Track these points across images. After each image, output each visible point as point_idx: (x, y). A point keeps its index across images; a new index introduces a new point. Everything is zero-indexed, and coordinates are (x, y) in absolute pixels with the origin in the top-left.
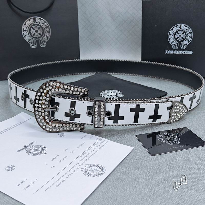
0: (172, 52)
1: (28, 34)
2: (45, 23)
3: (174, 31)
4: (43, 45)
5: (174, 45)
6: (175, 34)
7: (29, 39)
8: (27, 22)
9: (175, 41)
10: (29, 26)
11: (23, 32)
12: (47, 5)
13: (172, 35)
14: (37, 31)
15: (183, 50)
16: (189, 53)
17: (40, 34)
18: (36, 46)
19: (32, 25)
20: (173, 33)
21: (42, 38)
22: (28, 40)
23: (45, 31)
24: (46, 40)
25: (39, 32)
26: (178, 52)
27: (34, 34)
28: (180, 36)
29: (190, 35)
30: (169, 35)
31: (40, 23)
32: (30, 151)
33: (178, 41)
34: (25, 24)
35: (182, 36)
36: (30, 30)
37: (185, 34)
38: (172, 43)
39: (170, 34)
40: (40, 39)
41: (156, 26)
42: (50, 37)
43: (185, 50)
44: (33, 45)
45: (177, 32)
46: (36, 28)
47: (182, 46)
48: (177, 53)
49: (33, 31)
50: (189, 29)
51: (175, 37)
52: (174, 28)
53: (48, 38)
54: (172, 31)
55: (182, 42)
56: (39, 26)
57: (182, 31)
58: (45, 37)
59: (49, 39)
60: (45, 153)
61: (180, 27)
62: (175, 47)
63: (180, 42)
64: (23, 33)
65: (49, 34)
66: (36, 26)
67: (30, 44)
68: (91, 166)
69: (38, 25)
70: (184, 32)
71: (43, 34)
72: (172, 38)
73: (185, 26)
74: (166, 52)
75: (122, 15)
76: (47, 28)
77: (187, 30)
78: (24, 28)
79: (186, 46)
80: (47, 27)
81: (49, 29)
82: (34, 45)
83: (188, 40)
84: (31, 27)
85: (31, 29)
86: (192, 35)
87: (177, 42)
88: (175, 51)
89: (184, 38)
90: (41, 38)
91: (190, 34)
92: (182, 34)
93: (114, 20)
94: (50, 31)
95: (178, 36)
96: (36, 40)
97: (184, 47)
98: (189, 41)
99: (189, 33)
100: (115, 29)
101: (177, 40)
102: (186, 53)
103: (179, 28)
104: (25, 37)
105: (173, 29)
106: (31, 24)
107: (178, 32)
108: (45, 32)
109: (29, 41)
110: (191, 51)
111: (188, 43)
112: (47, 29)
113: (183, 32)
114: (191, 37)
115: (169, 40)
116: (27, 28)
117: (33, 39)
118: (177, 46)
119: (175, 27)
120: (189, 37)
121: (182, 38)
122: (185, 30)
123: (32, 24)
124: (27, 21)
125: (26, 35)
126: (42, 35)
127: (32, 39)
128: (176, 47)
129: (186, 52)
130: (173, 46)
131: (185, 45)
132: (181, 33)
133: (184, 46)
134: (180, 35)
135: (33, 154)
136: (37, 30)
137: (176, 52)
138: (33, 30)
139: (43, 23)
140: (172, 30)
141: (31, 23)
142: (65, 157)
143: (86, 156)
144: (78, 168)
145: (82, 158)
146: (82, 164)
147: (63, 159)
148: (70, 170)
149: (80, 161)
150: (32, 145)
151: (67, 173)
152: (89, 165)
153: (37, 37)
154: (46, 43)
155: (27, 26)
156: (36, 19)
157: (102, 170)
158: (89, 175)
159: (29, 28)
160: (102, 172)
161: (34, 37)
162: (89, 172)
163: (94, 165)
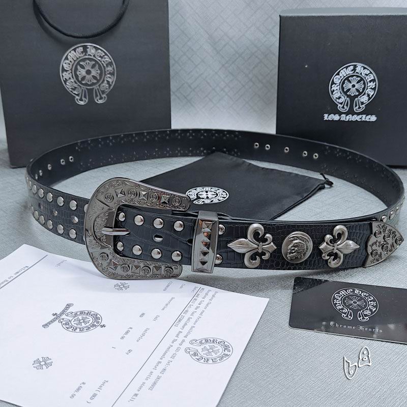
0: (336, 117)
1: (71, 78)
2: (106, 57)
3: (342, 78)
4: (101, 98)
5: (341, 103)
6: (344, 83)
7: (73, 88)
8: (70, 54)
9: (343, 97)
10: (75, 61)
11: (62, 72)
12: (109, 22)
13: (337, 85)
14: (88, 72)
15: (358, 114)
16: (370, 120)
17: (94, 77)
18: (87, 101)
19: (79, 60)
20: (340, 81)
21: (99, 86)
22: (71, 89)
23: (105, 72)
24: (107, 90)
25: (94, 73)
26: (348, 117)
27: (84, 78)
28: (354, 86)
29: (372, 85)
30: (332, 85)
31: (96, 56)
32: (70, 324)
33: (348, 96)
34: (67, 58)
35: (357, 86)
36: (76, 69)
37: (362, 82)
38: (337, 100)
39: (333, 83)
40: (96, 87)
41: (306, 66)
42: (114, 83)
43: (362, 114)
44: (81, 100)
45: (347, 79)
46: (88, 65)
47: (356, 106)
48: (346, 119)
49: (82, 72)
50: (371, 73)
51: (343, 89)
52: (341, 71)
53: (110, 86)
54: (337, 76)
55: (356, 99)
56: (93, 63)
57: (358, 76)
58: (104, 84)
59: (112, 87)
60: (102, 326)
61: (354, 70)
62: (343, 107)
63: (352, 98)
64: (63, 76)
65: (112, 78)
66: (88, 61)
67: (75, 97)
69: (90, 60)
70: (362, 79)
71: (101, 78)
72: (337, 91)
73: (362, 68)
74: (326, 117)
75: (233, 42)
76: (109, 66)
77: (367, 75)
78: (64, 65)
79: (364, 106)
80: (110, 64)
81: (114, 69)
82: (83, 99)
83: (368, 95)
84: (78, 63)
85: (79, 67)
86: (376, 84)
87: (348, 99)
88: (343, 115)
89: (361, 91)
90: (98, 85)
91: (372, 83)
92: (357, 83)
93: (218, 52)
94: (114, 72)
95: (350, 86)
96: (87, 89)
97: (359, 108)
98: (370, 96)
99: (370, 81)
100: (220, 69)
101: (348, 93)
102: (363, 119)
103: (352, 70)
104: (66, 84)
105: (340, 73)
106: (77, 59)
108: (105, 75)
109: (73, 91)
110: (374, 116)
111: (369, 100)
112: (110, 69)
113: (359, 79)
114: (374, 89)
115: (332, 94)
116: (71, 66)
117: (80, 87)
118: (347, 105)
119: (345, 69)
120: (371, 88)
121: (357, 90)
122: (363, 75)
123: (80, 57)
124: (70, 52)
125: (68, 79)
126: (98, 80)
127: (78, 87)
128: (345, 107)
129: (365, 118)
130: (339, 105)
131: (362, 103)
132: (354, 81)
133: (361, 106)
134: (352, 84)
135: (78, 330)
136: (90, 69)
137: (344, 118)
138: (82, 69)
139: (100, 57)
140: (338, 74)
141: (78, 55)
142: (146, 330)
143: (186, 324)
144: (178, 350)
145: (178, 329)
146: (183, 341)
147: (143, 335)
148: (165, 354)
149: (177, 336)
150: (68, 311)
151: (160, 360)
152: (198, 342)
153: (89, 83)
154: (107, 95)
155: (71, 61)
156: (88, 48)
157: (226, 348)
158: (203, 359)
159: (74, 66)
160: (226, 352)
161: (83, 82)
162: (202, 354)
163: (207, 341)
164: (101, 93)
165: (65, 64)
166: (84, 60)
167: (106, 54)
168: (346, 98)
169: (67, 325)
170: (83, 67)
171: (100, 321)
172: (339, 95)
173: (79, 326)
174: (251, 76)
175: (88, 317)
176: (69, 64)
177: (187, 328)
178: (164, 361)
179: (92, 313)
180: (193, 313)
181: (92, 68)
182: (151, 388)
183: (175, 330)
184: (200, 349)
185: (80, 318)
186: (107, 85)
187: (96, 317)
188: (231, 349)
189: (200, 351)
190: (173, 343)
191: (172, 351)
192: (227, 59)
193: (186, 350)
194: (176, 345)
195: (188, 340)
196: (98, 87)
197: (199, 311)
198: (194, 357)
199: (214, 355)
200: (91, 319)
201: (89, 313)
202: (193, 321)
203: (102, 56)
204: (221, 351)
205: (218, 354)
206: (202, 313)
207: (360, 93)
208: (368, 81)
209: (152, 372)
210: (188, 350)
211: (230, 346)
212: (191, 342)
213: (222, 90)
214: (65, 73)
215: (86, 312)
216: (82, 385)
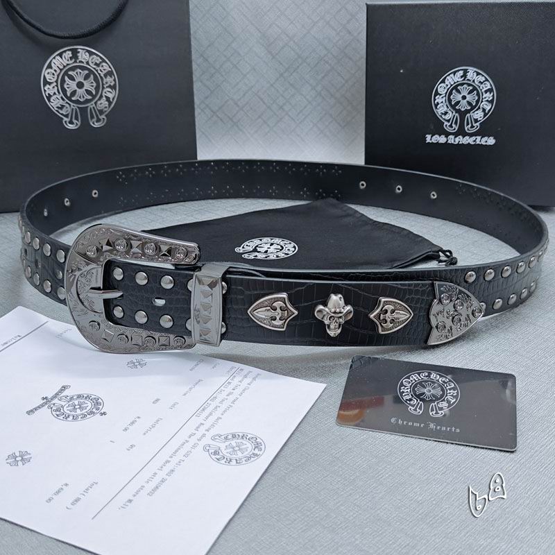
0: (442, 139)
1: (57, 93)
2: (104, 64)
3: (449, 86)
4: (98, 120)
5: (448, 121)
6: (451, 93)
7: (60, 106)
8: (54, 61)
9: (450, 112)
10: (61, 70)
11: (44, 86)
13: (442, 96)
14: (80, 85)
15: (471, 135)
16: (487, 144)
17: (88, 92)
18: (79, 124)
19: (67, 68)
20: (446, 90)
21: (95, 103)
22: (58, 107)
23: (103, 84)
24: (106, 109)
25: (87, 86)
27: (74, 93)
28: (464, 98)
29: (488, 96)
30: (435, 96)
31: (90, 63)
32: (62, 411)
33: (458, 111)
34: (50, 67)
36: (63, 81)
37: (475, 92)
38: (443, 116)
39: (437, 94)
40: (91, 105)
41: (402, 71)
42: (115, 99)
43: (476, 136)
44: (71, 122)
45: (456, 88)
46: (79, 76)
47: (468, 124)
48: (454, 141)
49: (71, 85)
50: (487, 80)
51: (450, 101)
52: (448, 77)
53: (110, 103)
54: (442, 85)
55: (468, 115)
56: (87, 72)
57: (469, 85)
58: (102, 101)
59: (112, 105)
60: (102, 414)
61: (464, 76)
62: (451, 126)
63: (463, 114)
64: (45, 91)
65: (113, 93)
66: (79, 70)
67: (62, 119)
68: (226, 438)
69: (83, 68)
70: (475, 89)
71: (97, 93)
72: (442, 104)
73: (475, 74)
74: (429, 139)
76: (109, 77)
77: (481, 83)
78: (47, 76)
79: (478, 124)
80: (110, 74)
81: (115, 80)
82: (75, 121)
83: (484, 110)
84: (66, 73)
85: (66, 78)
86: (493, 96)
87: (457, 114)
88: (451, 137)
89: (474, 104)
90: (93, 102)
91: (488, 93)
92: (469, 93)
94: (115, 84)
95: (459, 97)
96: (79, 107)
98: (487, 111)
99: (486, 92)
102: (478, 142)
103: (462, 77)
104: (49, 101)
105: (446, 81)
106: (64, 67)
107: (459, 88)
108: (103, 88)
109: (60, 111)
110: (492, 138)
111: (485, 116)
112: (109, 80)
113: (471, 88)
114: (491, 102)
115: (436, 108)
116: (56, 77)
117: (70, 105)
118: (456, 123)
119: (452, 75)
120: (487, 101)
121: (469, 103)
122: (477, 83)
123: (68, 65)
124: (54, 58)
125: (52, 94)
126: (94, 95)
127: (67, 105)
128: (453, 125)
129: (479, 140)
130: (446, 123)
131: (476, 121)
132: (465, 90)
133: (474, 125)
134: (462, 95)
135: (71, 417)
136: (82, 81)
137: (451, 140)
138: (71, 81)
139: (96, 64)
140: (443, 81)
141: (65, 62)
142: (158, 421)
143: (211, 414)
144: (194, 446)
145: (200, 420)
146: (204, 435)
147: (153, 426)
148: (176, 451)
149: (197, 429)
150: (63, 394)
151: (170, 459)
152: (223, 437)
153: (82, 100)
154: (106, 116)
155: (55, 71)
156: (79, 52)
157: (258, 446)
158: (225, 460)
159: (60, 77)
160: (256, 451)
161: (73, 99)
162: (224, 452)
163: (234, 436)
164: (98, 113)
165: (47, 74)
166: (73, 69)
167: (104, 61)
168: (454, 113)
169: (59, 413)
170: (72, 78)
171: (101, 407)
172: (445, 109)
173: (73, 413)
174: (319, 88)
175: (86, 402)
176: (53, 74)
177: (212, 419)
178: (175, 460)
179: (93, 397)
180: (223, 400)
181: (85, 79)
182: (150, 494)
183: (196, 421)
184: (223, 446)
185: (76, 403)
186: (107, 103)
187: (97, 402)
188: (263, 447)
189: (223, 448)
190: (190, 437)
191: (187, 447)
192: (287, 66)
193: (204, 448)
194: (193, 440)
195: (209, 435)
196: (94, 105)
197: (231, 398)
198: (213, 457)
199: (240, 454)
200: (89, 405)
201: (88, 397)
202: (220, 411)
203: (98, 62)
204: (249, 450)
205: (246, 453)
206: (234, 401)
207: (473, 108)
208: (483, 91)
209: (156, 474)
210: (208, 448)
211: (263, 444)
212: (213, 439)
213: (281, 108)
214: (48, 86)
215: (85, 396)
216: (64, 487)
